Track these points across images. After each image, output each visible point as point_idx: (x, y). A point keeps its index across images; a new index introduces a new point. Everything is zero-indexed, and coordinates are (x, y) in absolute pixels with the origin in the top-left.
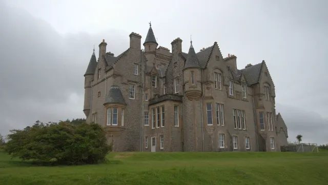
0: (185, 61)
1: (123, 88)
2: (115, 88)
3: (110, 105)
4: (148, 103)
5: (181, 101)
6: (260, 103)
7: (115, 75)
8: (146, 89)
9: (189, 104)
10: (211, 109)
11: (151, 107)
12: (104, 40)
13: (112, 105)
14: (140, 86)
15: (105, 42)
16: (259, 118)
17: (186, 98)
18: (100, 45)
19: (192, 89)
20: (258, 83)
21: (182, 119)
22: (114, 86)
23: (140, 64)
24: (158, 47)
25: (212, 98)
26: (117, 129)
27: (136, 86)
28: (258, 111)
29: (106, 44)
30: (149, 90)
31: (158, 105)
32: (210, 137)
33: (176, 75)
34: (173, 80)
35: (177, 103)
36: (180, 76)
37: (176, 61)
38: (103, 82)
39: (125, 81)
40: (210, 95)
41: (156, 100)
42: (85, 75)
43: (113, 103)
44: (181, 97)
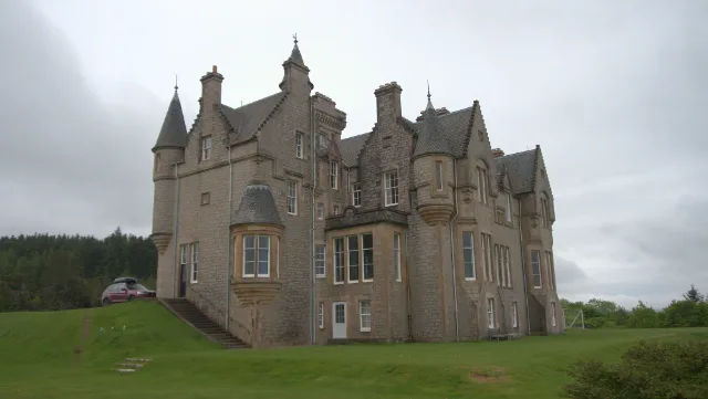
0: (415, 137)
1: (277, 189)
2: (261, 187)
3: (250, 228)
4: (323, 225)
5: (404, 225)
6: (534, 232)
7: (259, 158)
8: (319, 194)
9: (426, 232)
10: (470, 245)
11: (331, 234)
12: (215, 68)
13: (258, 228)
14: (308, 186)
15: (219, 71)
16: (531, 263)
17: (418, 217)
18: (204, 80)
19: (440, 201)
20: (533, 192)
21: (406, 265)
22: (256, 183)
23: (307, 133)
24: (313, 93)
25: (474, 221)
26: (271, 286)
27: (300, 184)
28: (531, 248)
29: (221, 78)
30: (325, 194)
31: (353, 232)
32: (473, 305)
33: (390, 164)
34: (380, 175)
35: (398, 230)
36: (401, 169)
37: (389, 133)
38: (219, 171)
39: (280, 173)
40: (472, 215)
41: (351, 220)
42: (154, 150)
43: (261, 224)
44: (406, 215)
